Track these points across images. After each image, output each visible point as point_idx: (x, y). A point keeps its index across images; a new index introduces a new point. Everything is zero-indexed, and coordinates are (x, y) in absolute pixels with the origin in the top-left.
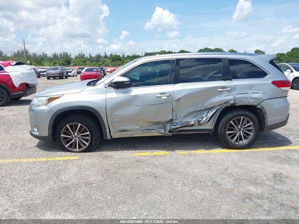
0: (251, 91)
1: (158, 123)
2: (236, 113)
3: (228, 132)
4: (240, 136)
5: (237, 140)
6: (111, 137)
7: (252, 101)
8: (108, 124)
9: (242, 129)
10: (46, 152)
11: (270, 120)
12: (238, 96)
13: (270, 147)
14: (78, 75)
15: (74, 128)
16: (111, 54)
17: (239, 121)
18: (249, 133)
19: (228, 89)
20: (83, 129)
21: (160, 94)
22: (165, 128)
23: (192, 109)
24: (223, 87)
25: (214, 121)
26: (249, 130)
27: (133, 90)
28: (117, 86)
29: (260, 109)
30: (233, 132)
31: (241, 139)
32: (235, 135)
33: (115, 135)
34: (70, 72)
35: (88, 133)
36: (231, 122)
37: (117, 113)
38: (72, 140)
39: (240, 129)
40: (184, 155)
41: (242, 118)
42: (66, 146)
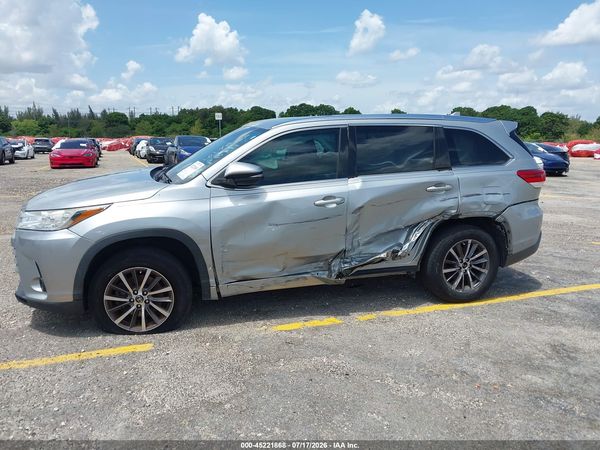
0: (486, 191)
1: (316, 259)
2: (459, 234)
3: (445, 271)
4: (466, 276)
5: (460, 286)
6: (219, 293)
7: (487, 210)
8: (214, 267)
9: (469, 263)
10: (67, 341)
11: (516, 244)
12: (465, 199)
13: (511, 294)
14: (36, 156)
15: (135, 280)
16: (105, 111)
17: (464, 248)
18: (482, 270)
19: (447, 186)
20: (157, 280)
21: (323, 199)
22: (329, 269)
23: (381, 228)
24: (438, 184)
25: (419, 250)
26: (480, 265)
27: (267, 190)
28: (233, 182)
29: (499, 224)
30: (453, 270)
31: (467, 283)
32: (457, 275)
33: (227, 291)
34: (19, 149)
35: (169, 289)
36: (451, 250)
37: (234, 241)
38: (129, 307)
39: (465, 264)
40: (371, 321)
41: (470, 241)
42: (117, 322)
